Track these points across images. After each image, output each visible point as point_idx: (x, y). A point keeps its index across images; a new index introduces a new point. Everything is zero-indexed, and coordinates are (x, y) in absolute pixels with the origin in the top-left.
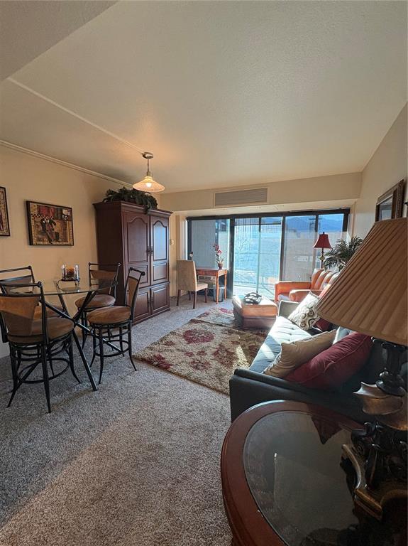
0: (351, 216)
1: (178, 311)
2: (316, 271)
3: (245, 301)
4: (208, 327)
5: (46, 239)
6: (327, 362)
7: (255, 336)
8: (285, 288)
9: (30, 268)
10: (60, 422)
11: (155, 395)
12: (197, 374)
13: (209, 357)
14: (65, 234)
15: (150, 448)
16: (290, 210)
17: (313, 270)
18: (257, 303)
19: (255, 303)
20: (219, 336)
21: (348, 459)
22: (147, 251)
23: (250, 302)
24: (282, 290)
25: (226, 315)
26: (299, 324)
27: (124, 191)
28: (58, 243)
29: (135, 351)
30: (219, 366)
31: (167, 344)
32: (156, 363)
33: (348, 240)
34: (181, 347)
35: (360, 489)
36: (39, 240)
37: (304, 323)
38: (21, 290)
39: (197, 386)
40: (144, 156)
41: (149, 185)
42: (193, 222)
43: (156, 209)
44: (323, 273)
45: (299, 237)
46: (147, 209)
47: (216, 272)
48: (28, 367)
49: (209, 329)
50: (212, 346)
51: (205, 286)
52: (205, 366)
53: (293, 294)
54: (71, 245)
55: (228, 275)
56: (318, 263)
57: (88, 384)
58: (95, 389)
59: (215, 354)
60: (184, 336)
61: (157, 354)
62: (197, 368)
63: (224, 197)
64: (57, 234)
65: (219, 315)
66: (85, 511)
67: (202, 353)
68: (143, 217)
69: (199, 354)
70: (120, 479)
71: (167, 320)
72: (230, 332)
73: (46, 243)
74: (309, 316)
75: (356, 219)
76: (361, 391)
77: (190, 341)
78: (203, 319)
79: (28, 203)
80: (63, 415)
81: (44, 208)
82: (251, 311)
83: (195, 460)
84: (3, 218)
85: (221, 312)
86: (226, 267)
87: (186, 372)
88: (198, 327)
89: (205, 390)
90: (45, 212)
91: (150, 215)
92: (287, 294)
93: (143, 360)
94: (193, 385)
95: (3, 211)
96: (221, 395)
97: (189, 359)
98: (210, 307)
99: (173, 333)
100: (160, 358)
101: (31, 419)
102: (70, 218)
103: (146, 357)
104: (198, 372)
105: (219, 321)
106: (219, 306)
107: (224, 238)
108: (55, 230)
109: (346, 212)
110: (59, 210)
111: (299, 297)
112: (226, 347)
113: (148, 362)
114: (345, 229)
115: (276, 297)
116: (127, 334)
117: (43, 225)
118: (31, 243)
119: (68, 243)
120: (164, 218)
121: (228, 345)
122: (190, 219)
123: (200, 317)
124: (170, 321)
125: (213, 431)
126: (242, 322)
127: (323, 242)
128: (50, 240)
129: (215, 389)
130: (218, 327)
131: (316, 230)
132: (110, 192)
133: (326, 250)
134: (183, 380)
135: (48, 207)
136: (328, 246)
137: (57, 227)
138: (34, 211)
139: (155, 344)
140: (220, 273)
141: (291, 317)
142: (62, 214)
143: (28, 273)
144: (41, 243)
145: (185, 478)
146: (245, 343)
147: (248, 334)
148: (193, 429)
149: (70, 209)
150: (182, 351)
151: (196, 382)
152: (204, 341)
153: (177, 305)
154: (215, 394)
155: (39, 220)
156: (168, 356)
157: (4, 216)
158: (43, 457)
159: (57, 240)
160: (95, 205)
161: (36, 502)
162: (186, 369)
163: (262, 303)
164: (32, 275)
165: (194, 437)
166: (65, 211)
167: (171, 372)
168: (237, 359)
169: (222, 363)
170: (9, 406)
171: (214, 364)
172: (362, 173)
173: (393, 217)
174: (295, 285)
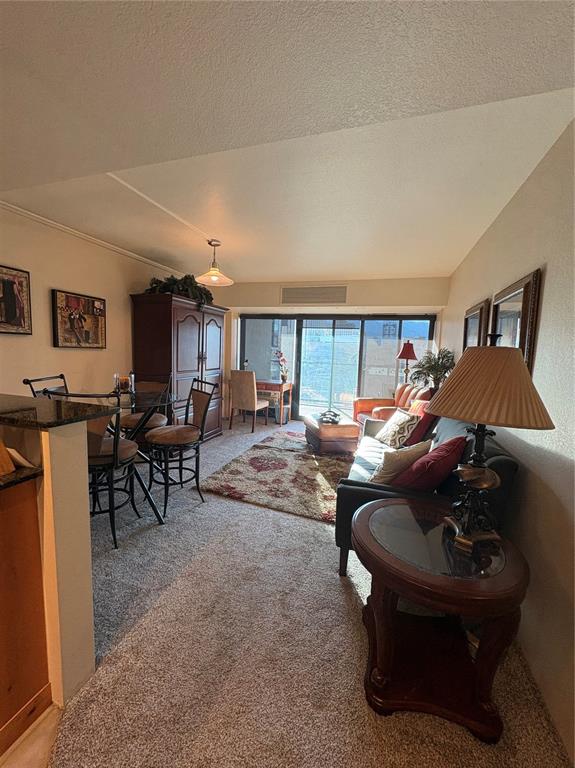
0: (438, 324)
1: (232, 435)
2: (399, 386)
3: (321, 421)
4: (277, 453)
5: (74, 340)
6: (428, 462)
7: (335, 461)
8: (366, 407)
9: (62, 377)
10: (134, 555)
11: (236, 525)
12: (278, 502)
13: (287, 485)
14: (96, 334)
15: (248, 570)
16: (371, 313)
17: (396, 385)
18: (336, 423)
19: (334, 423)
20: (293, 463)
21: (449, 527)
22: (199, 358)
23: (328, 422)
24: (363, 407)
25: (296, 439)
26: (389, 443)
27: (172, 281)
28: (88, 345)
29: (202, 484)
30: (301, 493)
31: (231, 473)
32: (226, 493)
33: (435, 352)
34: (250, 475)
35: (459, 536)
36: (66, 340)
37: (394, 441)
39: (281, 514)
40: (210, 243)
41: (214, 279)
42: (248, 321)
43: (211, 304)
44: (408, 388)
45: (380, 345)
46: (199, 306)
47: (280, 386)
49: (279, 455)
50: (288, 473)
51: (265, 404)
52: (286, 494)
53: (377, 413)
54: (102, 348)
55: (293, 390)
56: (402, 378)
57: (150, 519)
58: (161, 523)
59: (294, 481)
60: (251, 464)
61: (223, 484)
62: (276, 496)
63: (292, 293)
64: (87, 333)
65: (286, 440)
66: (200, 623)
67: (277, 481)
68: (196, 314)
69: (274, 482)
70: (226, 597)
71: (222, 447)
72: (305, 458)
73: (74, 344)
74: (399, 433)
75: (443, 328)
76: (459, 468)
77: (259, 469)
78: (268, 444)
79: (54, 293)
80: (135, 549)
81: (74, 298)
82: (330, 433)
83: (298, 576)
84: (25, 311)
85: (290, 436)
86: (291, 380)
87: (266, 501)
88: (264, 452)
89: (291, 517)
90: (73, 303)
91: (204, 313)
92: (369, 412)
93: (209, 491)
94: (276, 513)
95: (25, 302)
96: (310, 521)
97: (265, 488)
98: (275, 430)
99: (235, 461)
100: (229, 488)
102: (103, 313)
103: (212, 487)
104: (279, 500)
105: (289, 445)
106: (283, 429)
107: (287, 342)
108: (86, 329)
109: (433, 318)
110: (90, 301)
111: (386, 415)
112: (305, 474)
113: (217, 493)
114: (431, 337)
115: (355, 416)
116: (194, 459)
117: (72, 321)
118: (55, 344)
119: (100, 345)
120: (220, 315)
121: (306, 471)
122: (244, 317)
123: (263, 442)
124: (227, 448)
125: (310, 552)
126: (320, 446)
127: (408, 352)
128: (79, 342)
129: (302, 516)
130: (289, 453)
131: (400, 338)
132: (156, 281)
133: (412, 363)
134: (264, 509)
135: (78, 297)
136: (414, 358)
137: (88, 325)
138: (61, 302)
139: (217, 473)
140: (285, 388)
141: (378, 436)
142: (94, 307)
143: (60, 383)
144: (68, 344)
145: (293, 590)
146: (325, 469)
147: (327, 459)
148: (289, 552)
149: (103, 301)
150: (253, 479)
151: (279, 509)
152: (276, 468)
153: (230, 428)
154: (303, 520)
155: (66, 314)
156: (239, 486)
158: (132, 587)
159: (87, 341)
160: (133, 297)
161: (145, 622)
162: (265, 499)
163: (341, 423)
164: (65, 386)
165: (292, 559)
166: (97, 304)
167: (247, 502)
168: (318, 485)
169: (304, 490)
171: (294, 491)
172: (450, 278)
173: (479, 344)
174: (377, 402)
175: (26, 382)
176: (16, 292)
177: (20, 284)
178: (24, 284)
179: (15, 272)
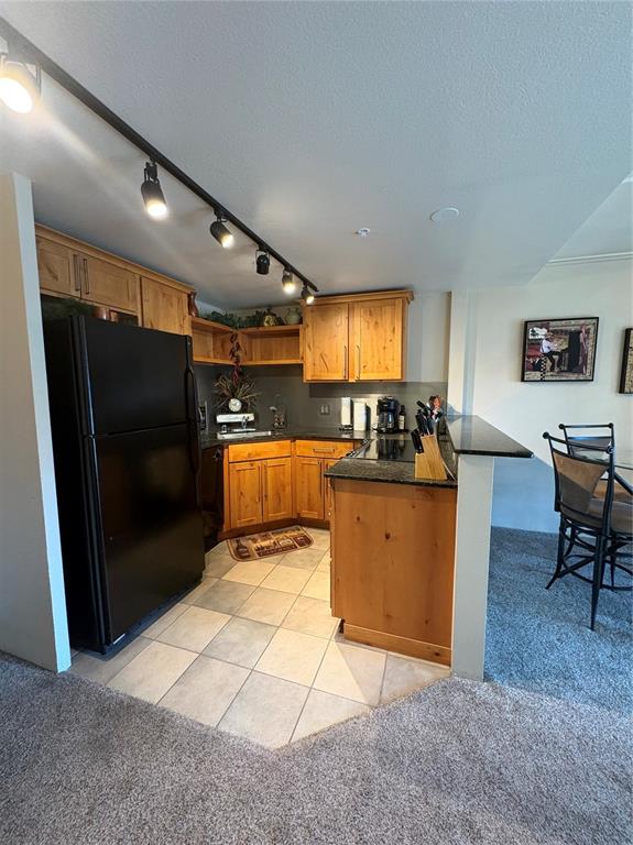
9: (611, 426)
10: (603, 651)
38: (591, 455)
48: (581, 557)
79: (628, 332)
84: (588, 358)
95: (590, 349)
101: (567, 619)
118: (621, 390)
143: (606, 432)
157: (590, 354)
161: (548, 701)
164: (612, 437)
170: (547, 588)
175: (562, 427)
176: (582, 340)
177: (587, 332)
178: (592, 331)
179: (582, 321)
